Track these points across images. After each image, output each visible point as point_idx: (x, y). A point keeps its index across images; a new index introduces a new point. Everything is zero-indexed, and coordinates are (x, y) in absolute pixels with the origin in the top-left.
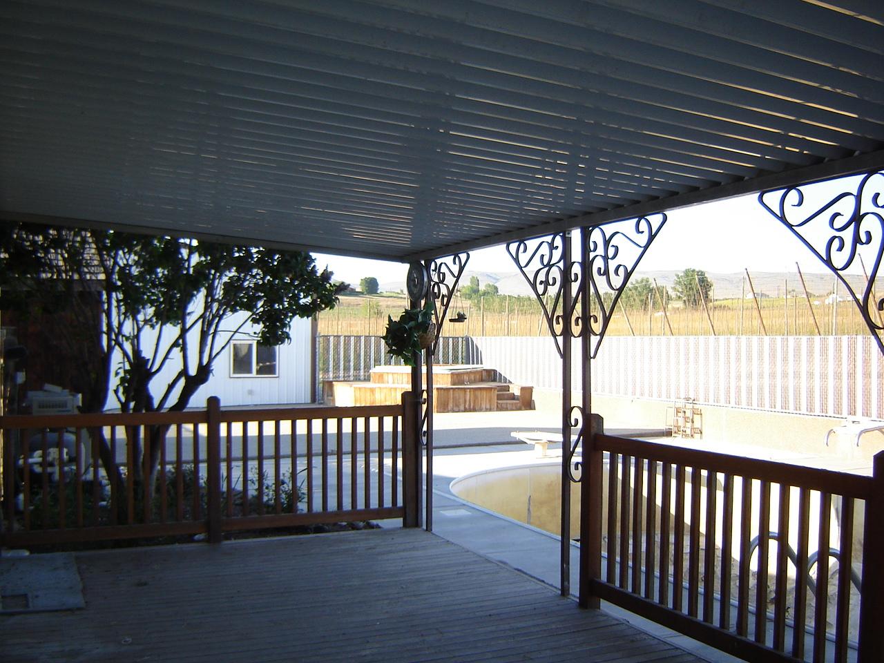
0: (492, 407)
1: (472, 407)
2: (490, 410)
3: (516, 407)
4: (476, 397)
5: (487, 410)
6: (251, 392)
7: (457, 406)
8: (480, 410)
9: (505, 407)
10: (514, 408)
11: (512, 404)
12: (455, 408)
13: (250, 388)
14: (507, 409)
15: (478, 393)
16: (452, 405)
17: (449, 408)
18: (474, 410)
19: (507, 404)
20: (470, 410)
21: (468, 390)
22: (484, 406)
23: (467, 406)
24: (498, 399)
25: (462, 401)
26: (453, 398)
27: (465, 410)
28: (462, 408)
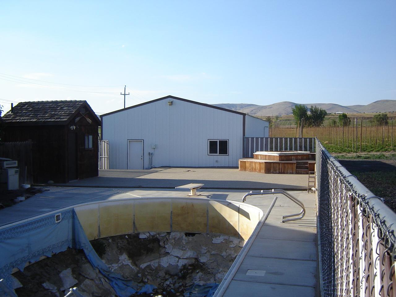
0: (293, 172)
1: (283, 172)
2: (292, 173)
3: (306, 173)
4: (285, 167)
5: (290, 173)
6: (217, 161)
7: (275, 171)
8: (287, 173)
9: (300, 172)
10: (305, 173)
11: (304, 171)
12: (274, 172)
13: (216, 160)
14: (301, 174)
15: (286, 165)
16: (272, 170)
17: (271, 172)
18: (284, 173)
19: (301, 170)
20: (281, 173)
21: (281, 164)
22: (289, 172)
23: (280, 171)
24: (296, 168)
25: (277, 168)
26: (273, 167)
27: (279, 173)
28: (278, 172)
